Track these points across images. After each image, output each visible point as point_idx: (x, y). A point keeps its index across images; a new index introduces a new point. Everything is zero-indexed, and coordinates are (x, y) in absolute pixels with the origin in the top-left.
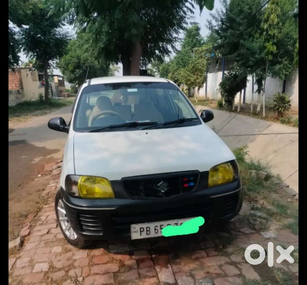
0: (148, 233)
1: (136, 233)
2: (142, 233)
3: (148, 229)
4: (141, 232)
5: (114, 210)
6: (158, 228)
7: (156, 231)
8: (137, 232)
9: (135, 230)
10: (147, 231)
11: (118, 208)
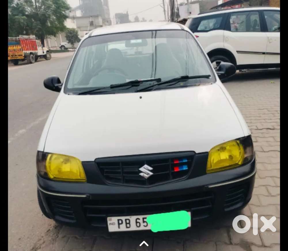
0: (128, 225)
1: (113, 226)
2: (121, 226)
3: (128, 221)
4: (119, 224)
5: (85, 198)
6: (141, 221)
7: (138, 224)
8: (114, 224)
9: (111, 222)
10: (126, 223)
11: (89, 196)
